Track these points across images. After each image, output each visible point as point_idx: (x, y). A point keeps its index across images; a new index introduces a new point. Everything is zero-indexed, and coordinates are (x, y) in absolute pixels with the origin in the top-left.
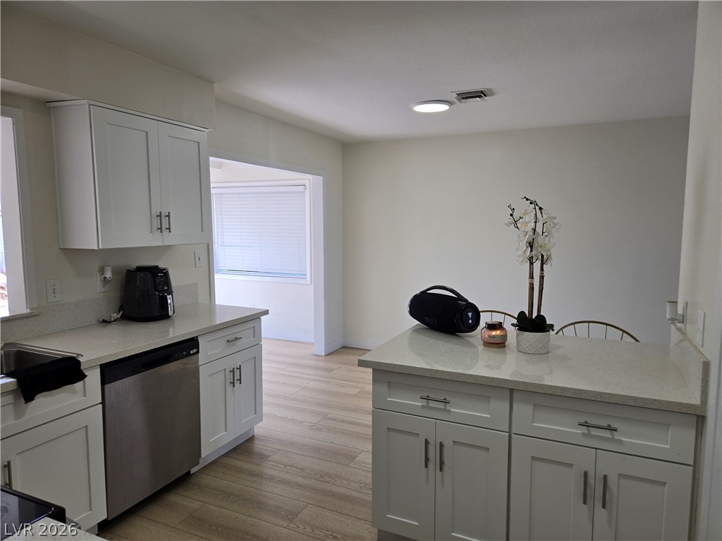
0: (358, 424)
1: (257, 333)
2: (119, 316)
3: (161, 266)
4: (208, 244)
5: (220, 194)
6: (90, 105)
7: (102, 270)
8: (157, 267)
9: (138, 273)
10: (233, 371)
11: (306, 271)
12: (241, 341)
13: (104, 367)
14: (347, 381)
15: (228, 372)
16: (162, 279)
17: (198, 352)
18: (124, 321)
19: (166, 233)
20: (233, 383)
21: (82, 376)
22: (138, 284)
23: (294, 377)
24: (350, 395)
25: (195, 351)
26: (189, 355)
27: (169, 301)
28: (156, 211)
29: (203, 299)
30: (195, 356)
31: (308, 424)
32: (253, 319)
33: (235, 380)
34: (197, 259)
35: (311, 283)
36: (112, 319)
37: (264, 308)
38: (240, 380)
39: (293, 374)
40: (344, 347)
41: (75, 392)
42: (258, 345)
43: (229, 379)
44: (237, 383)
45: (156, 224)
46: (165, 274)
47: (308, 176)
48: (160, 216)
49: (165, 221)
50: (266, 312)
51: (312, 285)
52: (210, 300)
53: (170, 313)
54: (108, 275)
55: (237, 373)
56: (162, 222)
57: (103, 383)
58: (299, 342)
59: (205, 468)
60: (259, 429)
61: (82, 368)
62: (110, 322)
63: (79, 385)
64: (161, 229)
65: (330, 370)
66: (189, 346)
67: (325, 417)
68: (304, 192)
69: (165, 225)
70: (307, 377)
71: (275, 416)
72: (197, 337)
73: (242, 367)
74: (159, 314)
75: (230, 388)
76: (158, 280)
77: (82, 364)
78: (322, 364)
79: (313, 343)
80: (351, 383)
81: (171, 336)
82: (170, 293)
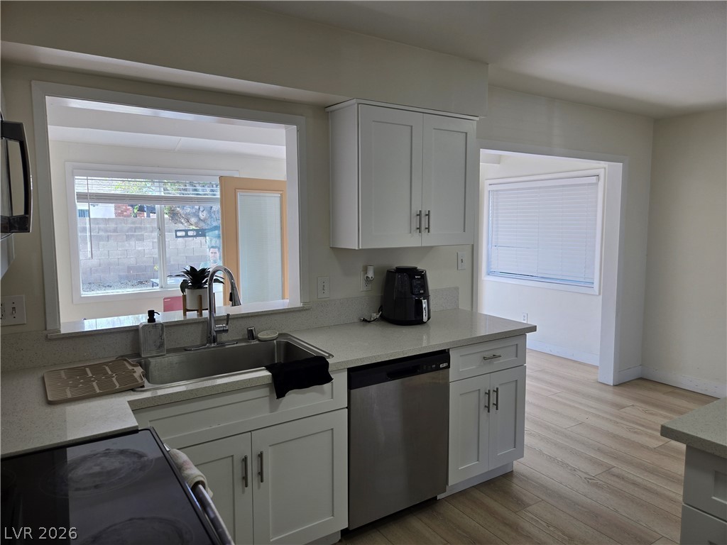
0: (657, 494)
1: (520, 352)
2: (378, 316)
3: (420, 267)
4: (473, 245)
5: (497, 191)
6: (359, 104)
7: (365, 270)
8: (415, 269)
9: (397, 274)
10: (489, 394)
11: (593, 279)
12: (501, 360)
13: (351, 371)
14: (643, 426)
15: (482, 394)
16: (419, 282)
17: (448, 367)
18: (383, 322)
19: (424, 233)
20: (488, 407)
21: (328, 379)
22: (396, 285)
23: (570, 406)
24: (648, 448)
25: (445, 365)
26: (438, 369)
27: (424, 306)
28: (416, 209)
29: (464, 305)
30: (446, 370)
31: (584, 475)
32: (517, 336)
33: (491, 405)
34: (460, 261)
35: (600, 294)
36: (372, 319)
37: (532, 323)
38: (497, 405)
39: (568, 402)
40: (641, 379)
41: (323, 393)
42: (521, 366)
43: (484, 401)
44: (493, 408)
45: (415, 224)
46: (423, 275)
47: (603, 164)
48: (419, 215)
49: (424, 220)
50: (533, 329)
51: (601, 297)
52: (472, 307)
53: (425, 319)
54: (371, 274)
55: (493, 396)
56: (422, 221)
57: (350, 387)
58: (580, 363)
59: (453, 496)
60: (519, 466)
61: (330, 369)
62: (369, 322)
63: (327, 386)
64: (419, 229)
65: (621, 407)
66: (439, 359)
67: (609, 471)
68: (596, 184)
69: (424, 225)
70: (587, 409)
71: (541, 453)
72: (449, 349)
73: (499, 390)
74: (414, 319)
75: (484, 412)
76: (415, 283)
77: (330, 366)
78: (610, 396)
79: (597, 367)
80: (650, 431)
81: (424, 344)
82: (427, 297)
